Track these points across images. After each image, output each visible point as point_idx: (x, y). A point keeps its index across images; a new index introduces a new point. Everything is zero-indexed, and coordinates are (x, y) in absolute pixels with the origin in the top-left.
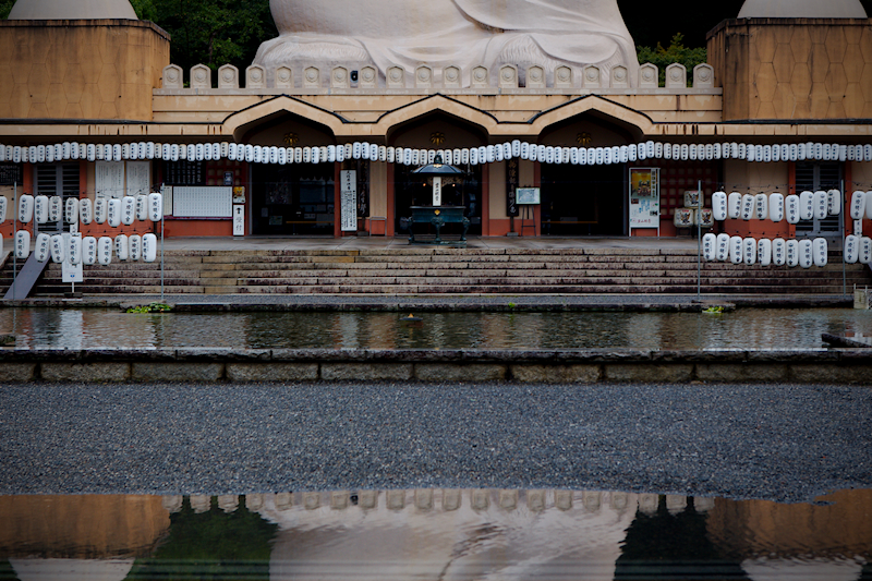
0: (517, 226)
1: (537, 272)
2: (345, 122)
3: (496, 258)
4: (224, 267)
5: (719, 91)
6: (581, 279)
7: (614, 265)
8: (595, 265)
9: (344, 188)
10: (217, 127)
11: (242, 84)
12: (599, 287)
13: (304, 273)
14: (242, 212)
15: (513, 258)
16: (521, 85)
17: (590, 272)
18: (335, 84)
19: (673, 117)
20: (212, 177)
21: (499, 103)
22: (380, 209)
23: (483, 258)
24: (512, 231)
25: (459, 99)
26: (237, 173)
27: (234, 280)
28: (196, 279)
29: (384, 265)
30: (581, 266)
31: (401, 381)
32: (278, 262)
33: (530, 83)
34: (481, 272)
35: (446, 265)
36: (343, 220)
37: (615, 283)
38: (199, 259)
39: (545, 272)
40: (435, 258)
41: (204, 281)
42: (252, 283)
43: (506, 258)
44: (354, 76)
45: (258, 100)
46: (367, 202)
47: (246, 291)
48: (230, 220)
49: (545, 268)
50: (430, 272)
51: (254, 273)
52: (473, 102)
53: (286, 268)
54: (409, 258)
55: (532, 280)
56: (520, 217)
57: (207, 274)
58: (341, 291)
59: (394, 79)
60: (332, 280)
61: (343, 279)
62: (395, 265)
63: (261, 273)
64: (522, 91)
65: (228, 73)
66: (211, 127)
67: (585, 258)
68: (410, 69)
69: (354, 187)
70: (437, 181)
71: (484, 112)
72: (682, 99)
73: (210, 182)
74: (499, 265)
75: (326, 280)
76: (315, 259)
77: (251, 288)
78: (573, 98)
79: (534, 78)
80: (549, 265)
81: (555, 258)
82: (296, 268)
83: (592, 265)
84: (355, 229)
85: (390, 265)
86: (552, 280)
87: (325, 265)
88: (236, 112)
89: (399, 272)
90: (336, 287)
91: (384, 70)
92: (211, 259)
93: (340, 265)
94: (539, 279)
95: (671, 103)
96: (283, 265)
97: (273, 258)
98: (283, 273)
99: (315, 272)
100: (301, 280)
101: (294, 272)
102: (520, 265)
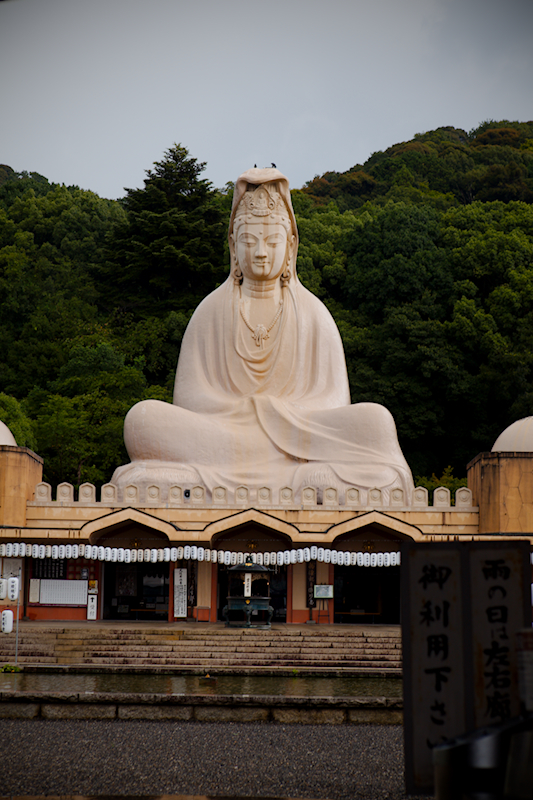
0: (314, 615)
1: (325, 650)
2: (178, 529)
3: (293, 639)
4: (74, 642)
5: (476, 509)
6: (360, 656)
7: (387, 645)
8: (372, 645)
9: (177, 583)
10: (77, 532)
11: (98, 498)
12: (374, 662)
13: (138, 648)
14: (95, 601)
15: (306, 639)
16: (320, 503)
17: (368, 651)
18: (172, 500)
19: (439, 530)
20: (71, 573)
21: (302, 518)
22: (205, 600)
23: (282, 638)
24: (311, 619)
25: (270, 513)
26: (92, 569)
27: (81, 654)
28: (51, 652)
29: (203, 643)
30: (361, 645)
31: (183, 721)
32: (118, 639)
33: (326, 501)
34: (280, 650)
35: (252, 644)
36: (176, 609)
37: (387, 660)
38: (54, 636)
39: (331, 650)
40: (244, 638)
41: (58, 653)
42: (95, 655)
43: (301, 638)
44: (187, 494)
45: (111, 511)
46: (195, 595)
47: (91, 662)
48: (85, 607)
49: (332, 647)
50: (239, 649)
51: (98, 647)
52: (281, 516)
53: (124, 644)
54: (223, 638)
55: (321, 656)
56: (317, 608)
57: (60, 648)
58: (167, 663)
59: (218, 496)
60: (160, 654)
61: (169, 654)
62: (211, 643)
63: (104, 647)
64: (320, 507)
65: (87, 490)
66: (72, 532)
67: (364, 640)
68: (231, 489)
69: (185, 582)
70: (248, 577)
71: (290, 524)
72: (447, 515)
73: (70, 576)
74: (295, 644)
75: (156, 654)
76: (147, 637)
77: (94, 659)
78: (360, 514)
79: (329, 497)
80: (335, 645)
81: (340, 639)
82: (132, 644)
83: (369, 645)
84: (185, 616)
85: (207, 643)
86: (337, 657)
87: (156, 642)
88: (91, 521)
89: (215, 649)
90: (163, 660)
91: (211, 489)
92: (64, 636)
93: (167, 642)
94: (326, 656)
95: (438, 518)
96: (122, 642)
97: (114, 636)
98: (121, 648)
99: (147, 648)
100: (136, 654)
101: (130, 647)
102: (312, 644)
